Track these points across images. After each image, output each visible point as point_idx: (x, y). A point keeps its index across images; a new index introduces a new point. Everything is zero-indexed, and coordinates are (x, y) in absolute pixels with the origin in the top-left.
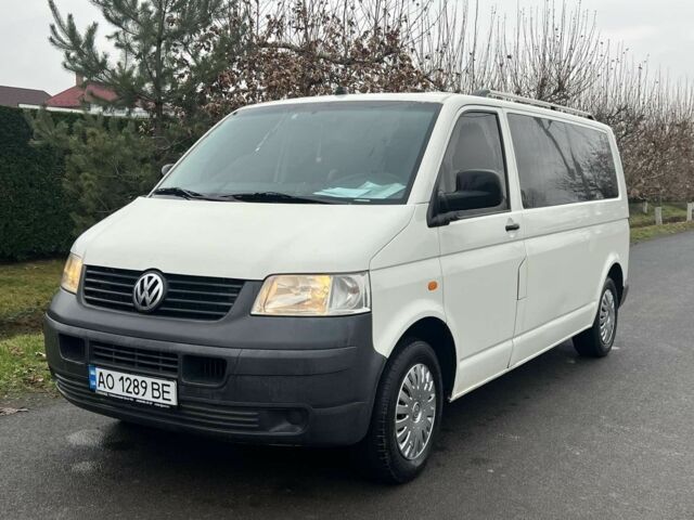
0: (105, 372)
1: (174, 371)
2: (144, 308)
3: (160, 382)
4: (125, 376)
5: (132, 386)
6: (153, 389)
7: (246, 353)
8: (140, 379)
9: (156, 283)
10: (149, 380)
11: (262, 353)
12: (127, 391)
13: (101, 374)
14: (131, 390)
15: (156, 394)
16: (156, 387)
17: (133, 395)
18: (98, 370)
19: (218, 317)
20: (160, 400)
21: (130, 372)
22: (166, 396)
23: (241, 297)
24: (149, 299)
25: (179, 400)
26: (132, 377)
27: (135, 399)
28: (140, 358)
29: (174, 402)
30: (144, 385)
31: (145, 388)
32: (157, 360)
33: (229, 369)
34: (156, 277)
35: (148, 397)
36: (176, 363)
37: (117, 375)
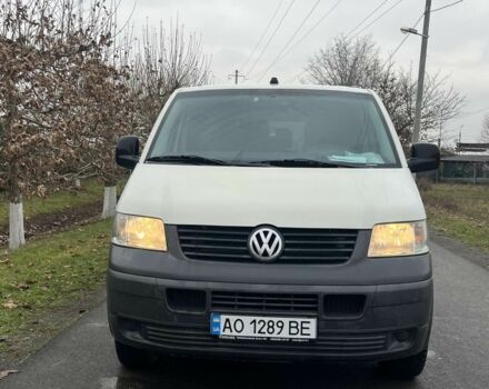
0: (233, 318)
1: (315, 309)
2: (268, 258)
3: (299, 320)
4: (258, 319)
5: (266, 326)
6: (290, 327)
7: (381, 288)
8: (275, 320)
9: (273, 237)
10: (286, 321)
11: (392, 288)
12: (259, 332)
13: (228, 320)
14: (264, 330)
15: (294, 331)
16: (293, 325)
17: (267, 335)
18: (224, 318)
19: (343, 261)
20: (299, 336)
21: (264, 315)
22: (304, 331)
23: (358, 244)
24: (270, 251)
25: (318, 333)
26: (266, 319)
27: (269, 338)
28: (268, 301)
29: (313, 336)
30: (280, 324)
31: (282, 327)
32: (289, 302)
33: (368, 303)
34: (271, 232)
35: (285, 334)
36: (316, 303)
37: (247, 320)
